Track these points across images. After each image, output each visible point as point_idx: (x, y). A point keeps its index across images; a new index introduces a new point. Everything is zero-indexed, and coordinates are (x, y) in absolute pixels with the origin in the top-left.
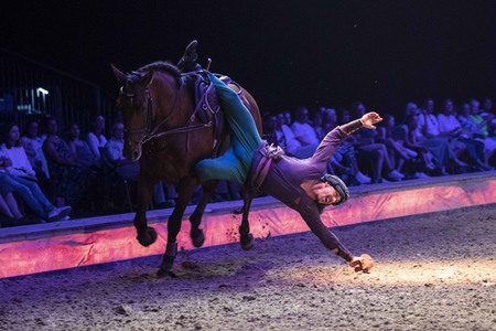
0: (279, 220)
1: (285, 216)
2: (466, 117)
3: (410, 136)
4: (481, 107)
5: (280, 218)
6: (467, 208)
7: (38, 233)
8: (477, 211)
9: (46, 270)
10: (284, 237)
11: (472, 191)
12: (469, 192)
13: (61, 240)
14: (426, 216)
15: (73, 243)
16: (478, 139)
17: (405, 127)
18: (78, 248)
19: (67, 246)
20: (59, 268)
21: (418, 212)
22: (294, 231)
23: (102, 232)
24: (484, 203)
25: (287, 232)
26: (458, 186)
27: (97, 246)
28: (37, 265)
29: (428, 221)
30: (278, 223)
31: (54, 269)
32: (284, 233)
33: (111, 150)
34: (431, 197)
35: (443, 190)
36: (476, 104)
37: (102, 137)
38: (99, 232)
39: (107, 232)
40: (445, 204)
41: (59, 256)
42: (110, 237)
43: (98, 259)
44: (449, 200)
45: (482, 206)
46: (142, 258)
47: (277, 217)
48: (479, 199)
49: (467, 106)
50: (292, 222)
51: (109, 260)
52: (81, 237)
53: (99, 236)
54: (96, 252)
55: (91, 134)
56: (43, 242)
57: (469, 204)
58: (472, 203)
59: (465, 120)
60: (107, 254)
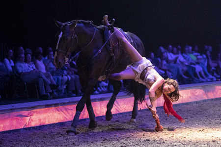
0: (119, 105)
1: (122, 103)
2: (186, 54)
3: (162, 63)
4: (193, 50)
5: (120, 104)
6: (205, 100)
7: (4, 110)
8: (210, 102)
9: (8, 130)
10: (121, 114)
11: (208, 92)
12: (206, 92)
13: (16, 114)
14: (187, 104)
15: (21, 116)
16: (192, 66)
17: (159, 59)
18: (24, 118)
19: (18, 118)
20: (14, 129)
21: (183, 102)
22: (126, 111)
23: (35, 110)
24: (213, 98)
25: (123, 111)
26: (201, 89)
27: (33, 117)
28: (4, 127)
29: (188, 106)
30: (119, 107)
31: (12, 129)
32: (121, 112)
33: (18, 67)
34: (189, 95)
35: (195, 91)
36: (190, 48)
37: (11, 61)
38: (34, 110)
39: (38, 110)
40: (196, 98)
41: (15, 122)
42: (39, 113)
43: (33, 124)
44: (197, 96)
45: (212, 99)
46: (54, 124)
47: (118, 104)
48: (211, 96)
49: (187, 49)
50: (125, 106)
51: (39, 125)
52: (25, 113)
53: (34, 112)
54: (32, 120)
55: (6, 59)
56: (7, 115)
57: (206, 99)
58: (208, 97)
59: (186, 56)
60: (38, 122)
